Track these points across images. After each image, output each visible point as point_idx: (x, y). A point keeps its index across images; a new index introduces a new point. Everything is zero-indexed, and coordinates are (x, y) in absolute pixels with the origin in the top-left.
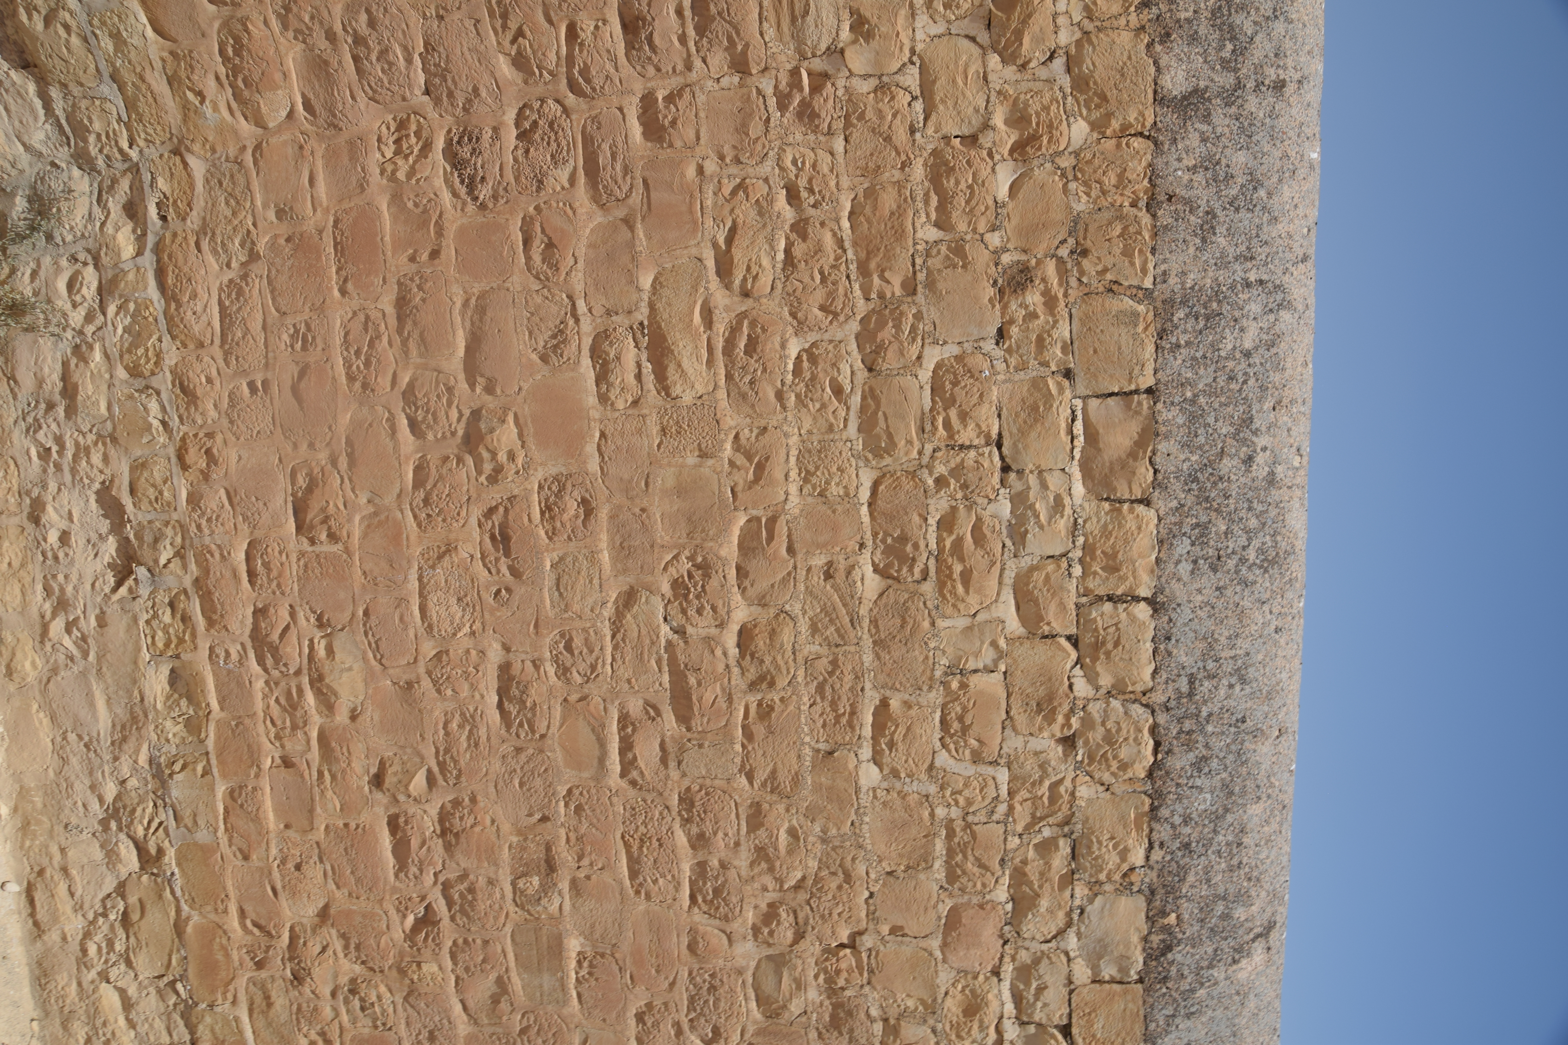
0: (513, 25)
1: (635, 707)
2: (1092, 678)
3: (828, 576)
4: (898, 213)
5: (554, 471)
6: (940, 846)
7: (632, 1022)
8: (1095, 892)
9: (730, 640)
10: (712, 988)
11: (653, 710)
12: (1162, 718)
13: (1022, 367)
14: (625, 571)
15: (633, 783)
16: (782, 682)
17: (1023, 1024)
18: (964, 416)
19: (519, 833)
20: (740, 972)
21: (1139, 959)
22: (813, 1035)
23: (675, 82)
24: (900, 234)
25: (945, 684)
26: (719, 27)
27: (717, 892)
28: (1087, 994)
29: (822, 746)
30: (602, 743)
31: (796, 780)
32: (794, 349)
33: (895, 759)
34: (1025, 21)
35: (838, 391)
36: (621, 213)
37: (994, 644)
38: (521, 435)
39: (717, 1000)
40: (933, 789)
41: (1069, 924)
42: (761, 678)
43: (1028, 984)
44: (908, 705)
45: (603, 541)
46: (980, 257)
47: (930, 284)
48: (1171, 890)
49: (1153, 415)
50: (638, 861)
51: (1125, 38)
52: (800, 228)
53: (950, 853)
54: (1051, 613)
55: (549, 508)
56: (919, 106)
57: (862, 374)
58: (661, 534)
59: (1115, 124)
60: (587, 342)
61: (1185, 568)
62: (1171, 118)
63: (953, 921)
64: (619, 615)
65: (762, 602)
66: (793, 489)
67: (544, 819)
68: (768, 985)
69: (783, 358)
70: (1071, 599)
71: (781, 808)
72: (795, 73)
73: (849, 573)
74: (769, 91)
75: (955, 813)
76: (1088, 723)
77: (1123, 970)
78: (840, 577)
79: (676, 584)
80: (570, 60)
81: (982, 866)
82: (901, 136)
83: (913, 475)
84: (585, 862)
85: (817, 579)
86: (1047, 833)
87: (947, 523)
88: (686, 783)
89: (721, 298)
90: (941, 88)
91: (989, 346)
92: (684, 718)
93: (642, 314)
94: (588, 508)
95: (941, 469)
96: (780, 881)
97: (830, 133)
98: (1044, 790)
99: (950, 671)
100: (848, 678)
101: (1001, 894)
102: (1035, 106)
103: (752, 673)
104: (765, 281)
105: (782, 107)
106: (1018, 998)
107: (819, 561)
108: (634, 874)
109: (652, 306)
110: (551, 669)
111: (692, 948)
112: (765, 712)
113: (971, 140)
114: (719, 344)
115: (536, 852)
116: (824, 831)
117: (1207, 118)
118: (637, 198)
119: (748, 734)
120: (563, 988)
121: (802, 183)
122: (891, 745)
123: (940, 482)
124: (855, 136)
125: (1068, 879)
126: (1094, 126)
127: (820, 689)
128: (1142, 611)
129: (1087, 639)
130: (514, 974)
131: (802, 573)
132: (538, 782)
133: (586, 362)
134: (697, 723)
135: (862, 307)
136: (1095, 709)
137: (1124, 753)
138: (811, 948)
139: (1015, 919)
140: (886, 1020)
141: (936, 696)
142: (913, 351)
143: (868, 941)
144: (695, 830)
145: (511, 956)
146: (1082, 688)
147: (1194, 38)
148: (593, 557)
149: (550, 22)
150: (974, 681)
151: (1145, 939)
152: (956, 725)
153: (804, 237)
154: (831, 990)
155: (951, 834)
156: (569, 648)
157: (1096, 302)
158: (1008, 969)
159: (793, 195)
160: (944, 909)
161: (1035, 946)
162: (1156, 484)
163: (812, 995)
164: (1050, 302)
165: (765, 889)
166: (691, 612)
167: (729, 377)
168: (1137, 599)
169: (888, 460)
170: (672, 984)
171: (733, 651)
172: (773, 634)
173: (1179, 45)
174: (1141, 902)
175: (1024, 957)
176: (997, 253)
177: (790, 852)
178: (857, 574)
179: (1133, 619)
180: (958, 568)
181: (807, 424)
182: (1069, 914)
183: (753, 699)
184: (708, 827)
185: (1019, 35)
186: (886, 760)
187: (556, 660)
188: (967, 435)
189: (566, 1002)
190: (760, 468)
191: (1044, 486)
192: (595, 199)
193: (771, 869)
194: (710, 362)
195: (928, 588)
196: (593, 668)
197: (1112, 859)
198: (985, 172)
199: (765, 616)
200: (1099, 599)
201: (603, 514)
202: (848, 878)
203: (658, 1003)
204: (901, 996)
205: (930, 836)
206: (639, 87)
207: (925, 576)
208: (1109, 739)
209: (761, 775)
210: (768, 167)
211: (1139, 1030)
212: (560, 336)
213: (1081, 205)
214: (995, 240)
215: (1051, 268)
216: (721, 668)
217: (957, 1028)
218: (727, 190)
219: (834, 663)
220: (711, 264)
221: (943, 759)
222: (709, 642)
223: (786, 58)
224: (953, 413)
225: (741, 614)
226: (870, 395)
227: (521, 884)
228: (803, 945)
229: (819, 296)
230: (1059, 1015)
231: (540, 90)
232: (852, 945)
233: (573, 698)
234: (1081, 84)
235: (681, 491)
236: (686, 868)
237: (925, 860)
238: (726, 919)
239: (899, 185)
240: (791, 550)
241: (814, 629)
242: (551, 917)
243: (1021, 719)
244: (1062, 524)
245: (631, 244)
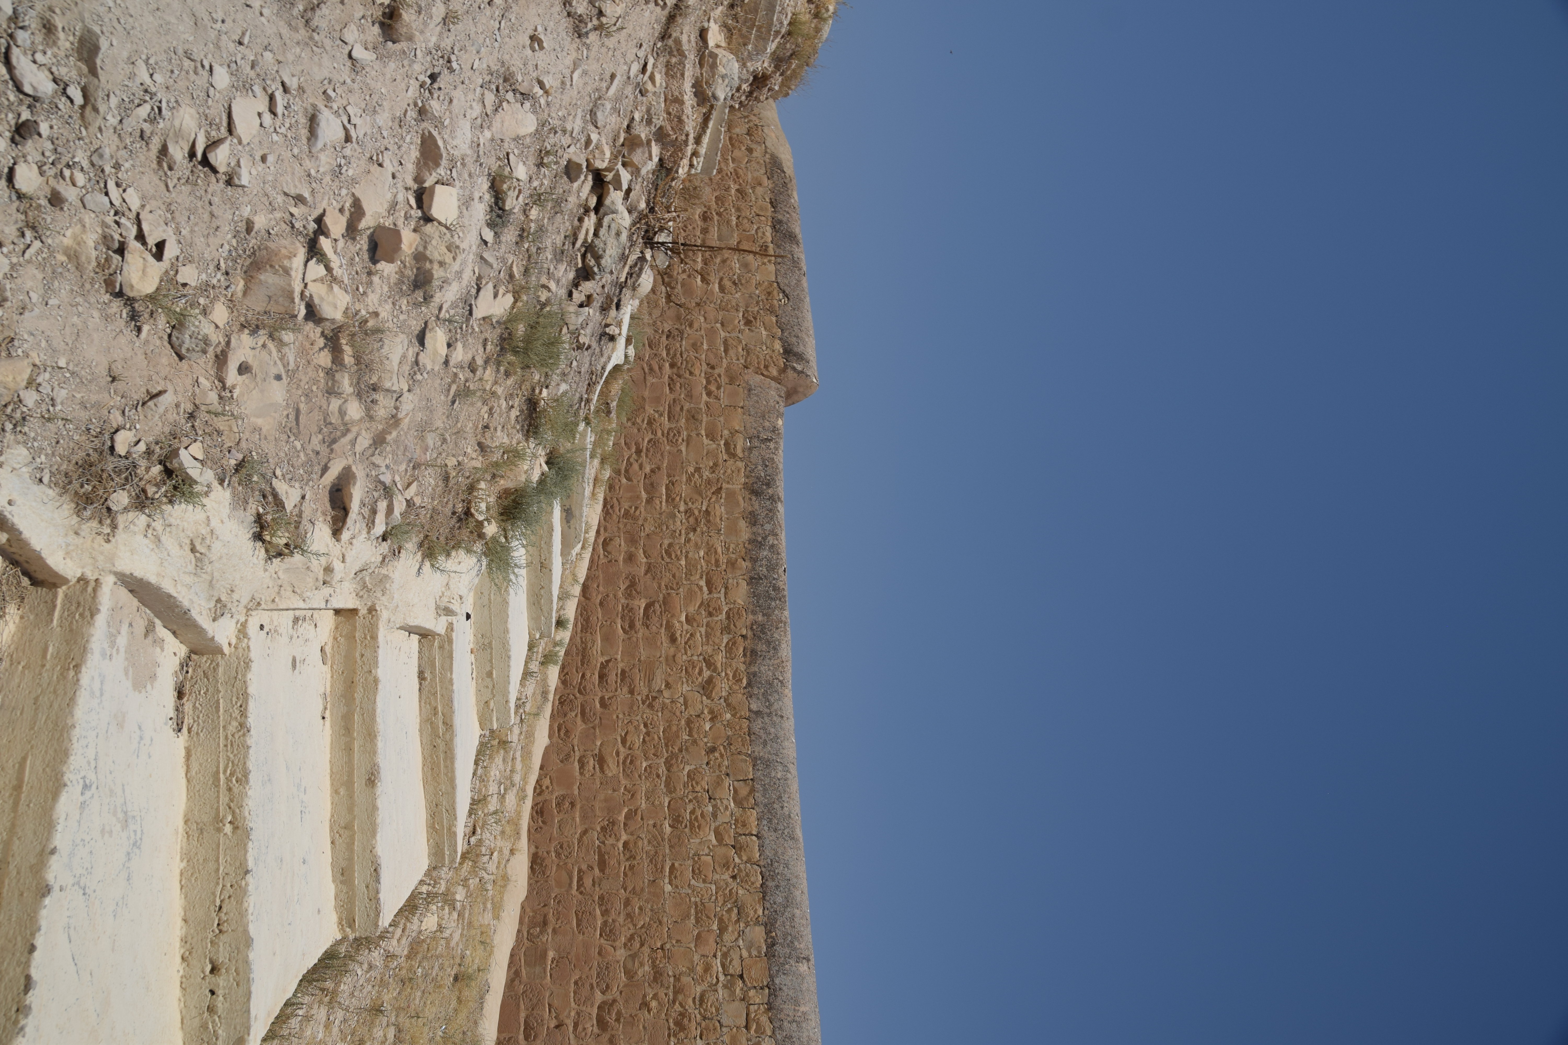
0: (565, 671)
1: (584, 867)
2: (740, 857)
3: (654, 826)
4: (678, 731)
5: (562, 793)
6: (693, 911)
7: (573, 985)
8: (747, 924)
9: (620, 845)
10: (607, 968)
11: (591, 868)
12: (763, 869)
13: (714, 772)
14: (585, 823)
15: (581, 893)
16: (638, 858)
17: (726, 975)
18: (697, 783)
19: (533, 911)
20: (618, 962)
21: (764, 949)
22: (646, 984)
23: (611, 694)
24: (678, 737)
25: (693, 859)
26: (628, 680)
27: (611, 931)
28: (747, 961)
29: (651, 879)
30: (571, 878)
31: (642, 889)
32: (644, 765)
33: (677, 882)
34: (713, 688)
35: (658, 776)
36: (591, 725)
37: (709, 847)
38: (551, 782)
39: (609, 972)
40: (690, 892)
41: (739, 936)
42: (631, 857)
43: (726, 959)
44: (681, 865)
45: (577, 814)
46: (702, 744)
47: (687, 749)
48: (772, 925)
49: (753, 786)
50: (581, 920)
51: (740, 695)
52: (648, 734)
53: (697, 913)
54: (726, 838)
55: (559, 804)
56: (683, 707)
57: (666, 772)
58: (598, 813)
59: (738, 715)
60: (577, 758)
61: (766, 828)
62: (753, 715)
63: (699, 936)
64: (581, 837)
65: (632, 834)
66: (643, 802)
67: (545, 905)
68: (630, 966)
69: (641, 766)
70: (732, 835)
71: (637, 899)
72: (647, 696)
73: (661, 825)
74: (640, 699)
75: (698, 899)
76: (740, 870)
77: (760, 952)
78: (658, 827)
79: (602, 828)
80: (581, 683)
81: (708, 917)
82: (678, 713)
83: (682, 799)
84: (560, 921)
85: (651, 827)
86: (729, 906)
87: (692, 812)
88: (602, 892)
89: (622, 749)
90: (690, 702)
91: (704, 766)
92: (602, 870)
93: (597, 751)
94: (573, 804)
95: (690, 797)
96: (635, 925)
97: (657, 711)
98: (727, 891)
99: (694, 855)
100: (661, 857)
101: (715, 927)
102: (716, 709)
103: (628, 855)
104: (637, 745)
105: (643, 703)
106: (723, 966)
107: (651, 822)
108: (578, 925)
109: (600, 750)
110: (553, 855)
111: (600, 953)
112: (632, 867)
113: (698, 716)
114: (621, 761)
115: (539, 919)
116: (652, 906)
117: (763, 718)
118: (597, 721)
119: (625, 874)
120: (545, 972)
121: (649, 722)
122: (675, 877)
123: (690, 801)
124: (665, 713)
125: (738, 921)
126: (732, 715)
127: (651, 861)
128: (754, 838)
129: (738, 846)
130: (523, 968)
131: (645, 826)
132: (544, 892)
133: (576, 763)
134: (607, 871)
135: (666, 755)
136: (742, 866)
137: (752, 879)
138: (646, 950)
139: (720, 936)
140: (675, 976)
141: (690, 862)
142: (682, 766)
143: (668, 946)
144: (604, 908)
145: (523, 961)
146: (737, 860)
147: (758, 699)
148: (573, 819)
149: (577, 672)
150: (703, 858)
151: (766, 941)
152: (697, 871)
153: (649, 736)
154: (654, 966)
155: (696, 906)
156: (561, 847)
157: (735, 756)
158: (719, 954)
159: (646, 725)
160: (695, 933)
161: (729, 944)
162: (755, 804)
163: (647, 968)
164: (722, 756)
165: (629, 929)
166: (607, 836)
167: (624, 770)
168: (752, 835)
169: (674, 795)
170: (590, 969)
171: (621, 849)
172: (635, 843)
173: (754, 699)
174: (763, 928)
175: (724, 949)
176: (706, 743)
177: (639, 914)
178: (664, 826)
179: (752, 840)
180: (696, 824)
181: (648, 784)
182: (739, 933)
183: (628, 864)
184: (609, 906)
185: (711, 692)
186: (674, 882)
187: (556, 851)
188: (698, 788)
189: (545, 977)
190: (633, 795)
191: (722, 803)
192: (583, 721)
193: (632, 921)
194: (618, 766)
195: (687, 830)
196: (570, 853)
197: (752, 913)
198: (702, 723)
199: (632, 838)
200: (741, 835)
201: (578, 806)
202: (660, 923)
203: (584, 977)
204: (680, 967)
205: (689, 908)
206: (600, 694)
207: (686, 826)
208: (747, 875)
209: (629, 889)
210: (638, 718)
211: (767, 973)
212: (568, 756)
213: (730, 733)
214: (705, 740)
215: (722, 748)
216: (617, 854)
217: (701, 977)
218: (626, 722)
219: (656, 852)
220: (619, 740)
221: (693, 882)
222: (613, 846)
223: (645, 691)
224: (694, 783)
225: (624, 837)
226: (668, 778)
227: (531, 931)
228: (643, 948)
229: (653, 751)
230: (738, 972)
231: (568, 691)
232: (662, 948)
233: (561, 864)
234: (728, 705)
235: (606, 800)
236: (599, 923)
237: (688, 916)
238: (614, 941)
239: (678, 725)
240: (642, 819)
241: (649, 842)
242: (543, 943)
243: (718, 870)
244: (728, 813)
245: (594, 734)
